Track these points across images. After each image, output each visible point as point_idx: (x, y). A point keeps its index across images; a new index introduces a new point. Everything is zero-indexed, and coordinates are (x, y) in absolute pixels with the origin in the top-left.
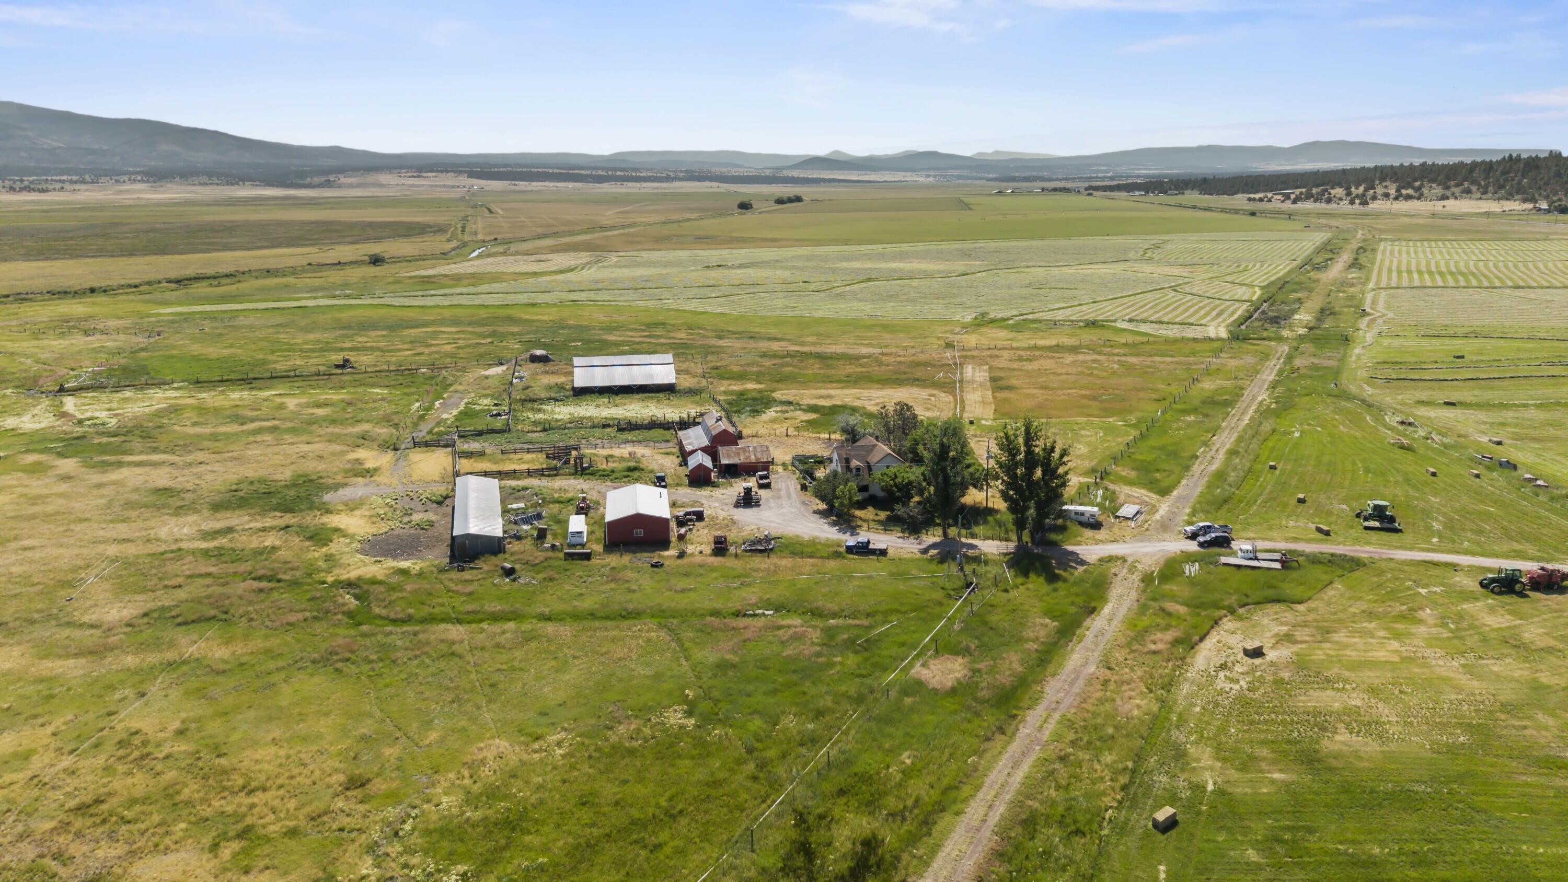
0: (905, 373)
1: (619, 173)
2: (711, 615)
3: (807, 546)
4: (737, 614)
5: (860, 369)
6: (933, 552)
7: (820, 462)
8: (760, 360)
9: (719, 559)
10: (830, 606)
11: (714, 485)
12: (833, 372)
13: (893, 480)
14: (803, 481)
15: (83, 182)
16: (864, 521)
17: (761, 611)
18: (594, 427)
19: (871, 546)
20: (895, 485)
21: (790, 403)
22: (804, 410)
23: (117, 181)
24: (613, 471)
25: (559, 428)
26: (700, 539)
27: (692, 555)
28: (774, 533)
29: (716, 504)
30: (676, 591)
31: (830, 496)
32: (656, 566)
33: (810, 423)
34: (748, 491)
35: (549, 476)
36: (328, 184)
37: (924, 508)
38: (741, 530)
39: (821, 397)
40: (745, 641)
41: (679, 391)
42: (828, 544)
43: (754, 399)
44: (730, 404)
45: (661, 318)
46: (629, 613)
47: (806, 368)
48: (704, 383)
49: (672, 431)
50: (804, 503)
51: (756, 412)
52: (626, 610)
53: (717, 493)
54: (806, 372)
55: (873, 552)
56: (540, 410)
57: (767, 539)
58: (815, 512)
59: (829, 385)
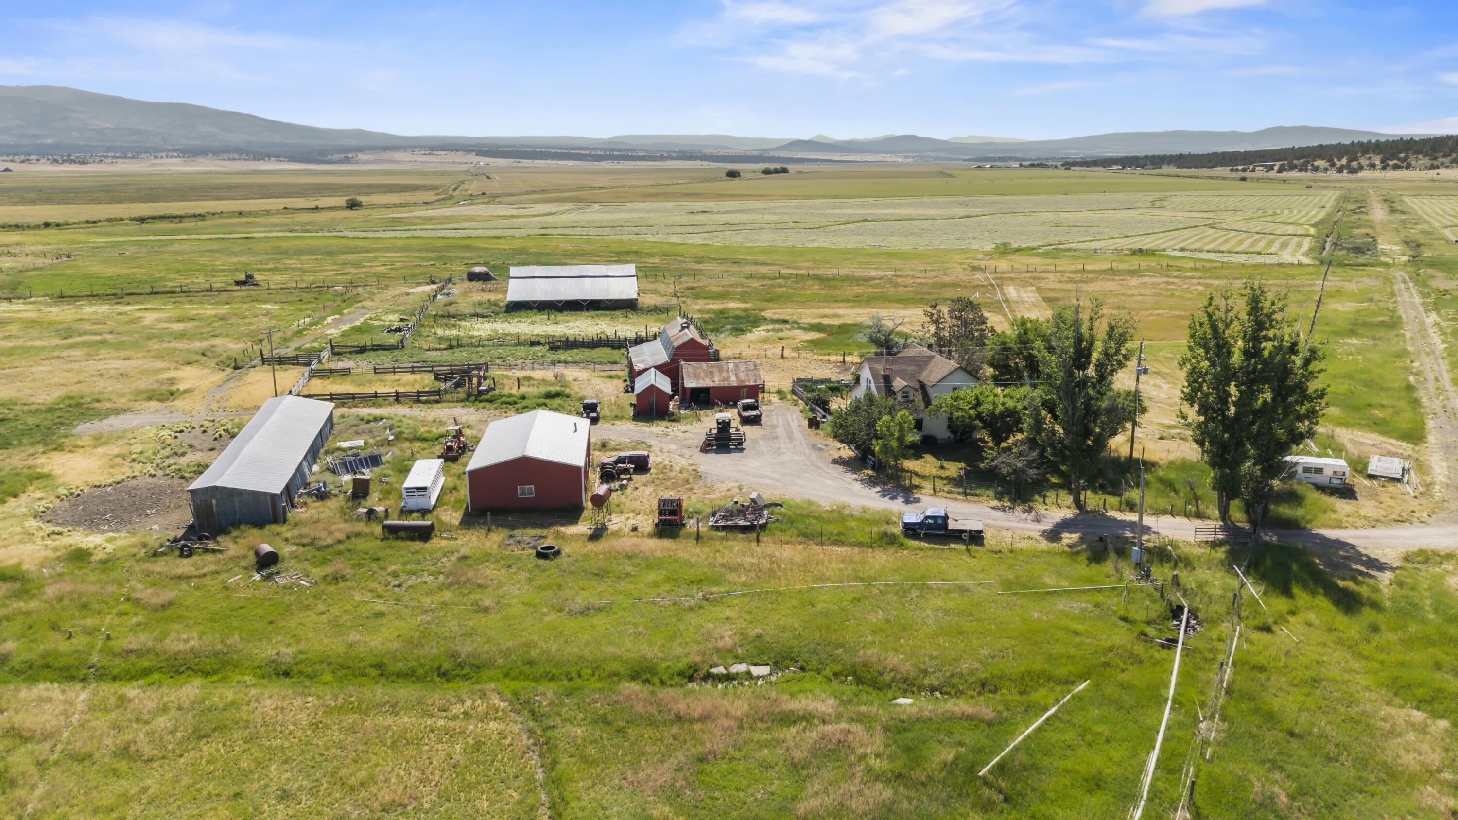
0: (930, 294)
1: (616, 153)
2: (634, 676)
3: (829, 522)
4: (691, 674)
5: (871, 290)
6: (1069, 538)
7: (836, 389)
8: (746, 281)
9: (666, 543)
10: (894, 659)
11: (672, 418)
12: (837, 292)
13: (975, 407)
14: (811, 415)
15: (126, 157)
16: (923, 477)
17: (741, 668)
18: (519, 344)
19: (951, 525)
20: (979, 416)
21: (785, 321)
22: (804, 329)
23: (156, 157)
24: (523, 398)
25: (472, 345)
26: (636, 505)
27: (617, 534)
28: (768, 496)
29: (672, 447)
30: (571, 613)
31: (862, 435)
32: (546, 554)
33: (814, 343)
34: (724, 426)
35: (426, 402)
36: (347, 160)
37: (1042, 455)
38: (710, 489)
39: (825, 316)
40: (702, 759)
41: (642, 310)
42: (867, 519)
43: (737, 317)
44: (706, 322)
45: (634, 248)
46: (461, 666)
47: (803, 288)
48: (674, 301)
49: (623, 350)
50: (814, 447)
51: (738, 331)
52: (454, 655)
53: (676, 430)
54: (802, 292)
55: (957, 536)
56: (454, 326)
57: (756, 507)
58: (835, 462)
59: (834, 305)
